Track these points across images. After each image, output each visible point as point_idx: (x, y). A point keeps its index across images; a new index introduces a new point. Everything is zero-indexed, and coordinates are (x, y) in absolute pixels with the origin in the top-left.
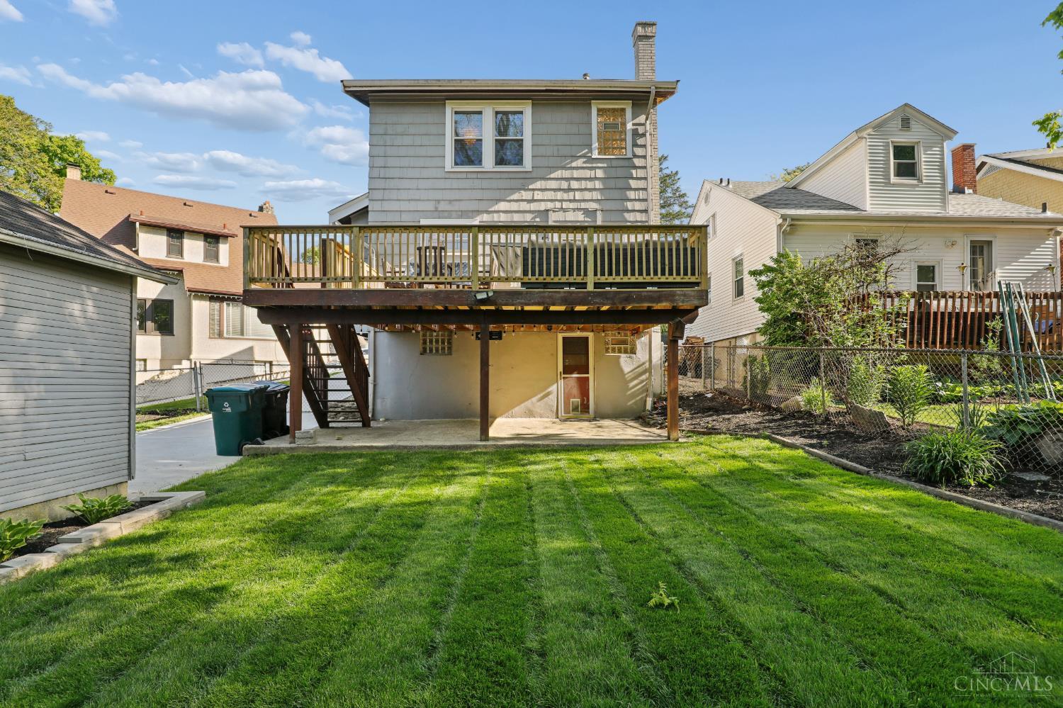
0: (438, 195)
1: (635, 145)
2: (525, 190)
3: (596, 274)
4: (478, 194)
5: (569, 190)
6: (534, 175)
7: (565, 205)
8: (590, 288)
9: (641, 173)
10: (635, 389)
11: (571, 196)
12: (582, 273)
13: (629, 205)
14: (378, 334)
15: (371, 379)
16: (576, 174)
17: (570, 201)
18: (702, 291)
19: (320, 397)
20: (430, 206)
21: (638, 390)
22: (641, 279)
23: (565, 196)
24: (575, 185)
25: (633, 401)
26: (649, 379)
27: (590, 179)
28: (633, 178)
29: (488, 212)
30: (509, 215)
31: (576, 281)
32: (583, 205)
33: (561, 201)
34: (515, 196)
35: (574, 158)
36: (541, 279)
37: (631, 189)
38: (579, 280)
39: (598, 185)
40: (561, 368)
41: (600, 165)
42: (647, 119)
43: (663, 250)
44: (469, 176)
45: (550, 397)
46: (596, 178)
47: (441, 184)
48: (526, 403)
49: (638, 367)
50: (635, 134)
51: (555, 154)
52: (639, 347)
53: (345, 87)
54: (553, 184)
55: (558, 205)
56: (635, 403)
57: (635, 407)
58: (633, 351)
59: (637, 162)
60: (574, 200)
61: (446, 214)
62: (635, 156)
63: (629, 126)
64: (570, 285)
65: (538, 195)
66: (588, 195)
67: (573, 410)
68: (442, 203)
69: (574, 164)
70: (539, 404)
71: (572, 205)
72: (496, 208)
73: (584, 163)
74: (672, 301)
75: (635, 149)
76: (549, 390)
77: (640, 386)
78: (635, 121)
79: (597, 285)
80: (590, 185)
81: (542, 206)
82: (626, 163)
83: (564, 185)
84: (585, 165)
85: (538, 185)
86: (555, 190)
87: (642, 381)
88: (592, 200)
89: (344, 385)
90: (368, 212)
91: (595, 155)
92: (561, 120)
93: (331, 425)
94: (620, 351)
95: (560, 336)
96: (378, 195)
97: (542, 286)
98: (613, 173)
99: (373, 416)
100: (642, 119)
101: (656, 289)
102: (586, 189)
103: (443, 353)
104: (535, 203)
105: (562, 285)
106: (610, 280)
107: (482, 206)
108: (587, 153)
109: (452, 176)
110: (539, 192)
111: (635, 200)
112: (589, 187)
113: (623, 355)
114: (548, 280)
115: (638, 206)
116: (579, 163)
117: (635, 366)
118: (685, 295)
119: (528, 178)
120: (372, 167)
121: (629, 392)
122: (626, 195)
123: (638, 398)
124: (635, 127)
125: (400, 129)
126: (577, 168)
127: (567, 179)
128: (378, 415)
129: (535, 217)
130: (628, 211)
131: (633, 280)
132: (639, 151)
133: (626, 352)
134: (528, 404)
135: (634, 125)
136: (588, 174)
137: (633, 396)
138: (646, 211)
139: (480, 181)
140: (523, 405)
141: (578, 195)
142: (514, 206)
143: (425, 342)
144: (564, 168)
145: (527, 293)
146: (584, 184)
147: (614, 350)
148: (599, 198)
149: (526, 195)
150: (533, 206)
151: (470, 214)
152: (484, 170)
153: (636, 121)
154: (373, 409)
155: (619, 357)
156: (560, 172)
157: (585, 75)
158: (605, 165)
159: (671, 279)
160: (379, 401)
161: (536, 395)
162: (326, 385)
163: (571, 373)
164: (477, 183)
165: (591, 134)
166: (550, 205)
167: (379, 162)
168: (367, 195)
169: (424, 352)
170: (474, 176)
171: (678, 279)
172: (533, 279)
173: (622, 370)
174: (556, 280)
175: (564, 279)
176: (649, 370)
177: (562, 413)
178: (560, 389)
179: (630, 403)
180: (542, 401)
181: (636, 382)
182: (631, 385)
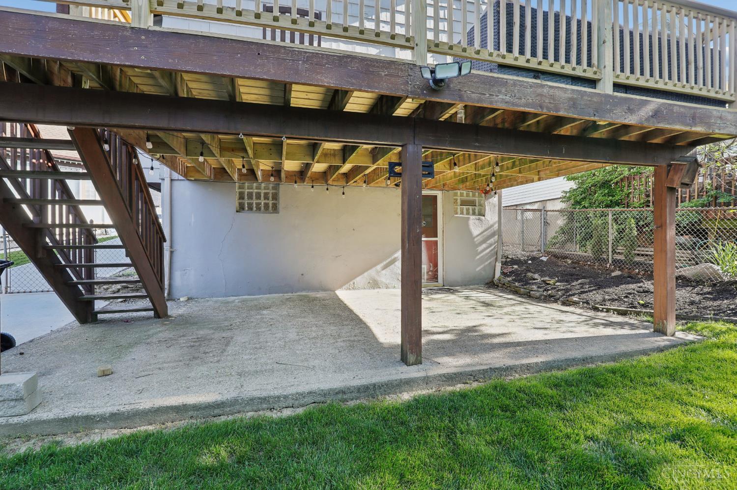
10: (482, 255)
14: (176, 183)
15: (166, 246)
19: (78, 276)
21: (487, 254)
25: (482, 266)
45: (396, 263)
48: (370, 271)
49: (487, 229)
52: (488, 208)
56: (484, 269)
57: (483, 273)
58: (482, 213)
70: (384, 272)
76: (395, 256)
77: (488, 250)
87: (491, 245)
89: (121, 256)
93: (100, 316)
94: (468, 213)
99: (169, 294)
103: (266, 211)
113: (472, 217)
117: (483, 229)
121: (478, 257)
123: (487, 263)
128: (176, 293)
133: (474, 213)
134: (372, 272)
137: (482, 261)
140: (366, 274)
143: (241, 196)
147: (462, 211)
154: (170, 285)
155: (468, 218)
160: (177, 275)
161: (381, 262)
162: (90, 257)
169: (241, 208)
173: (470, 233)
176: (498, 234)
179: (478, 269)
180: (388, 269)
181: (484, 246)
182: (480, 248)
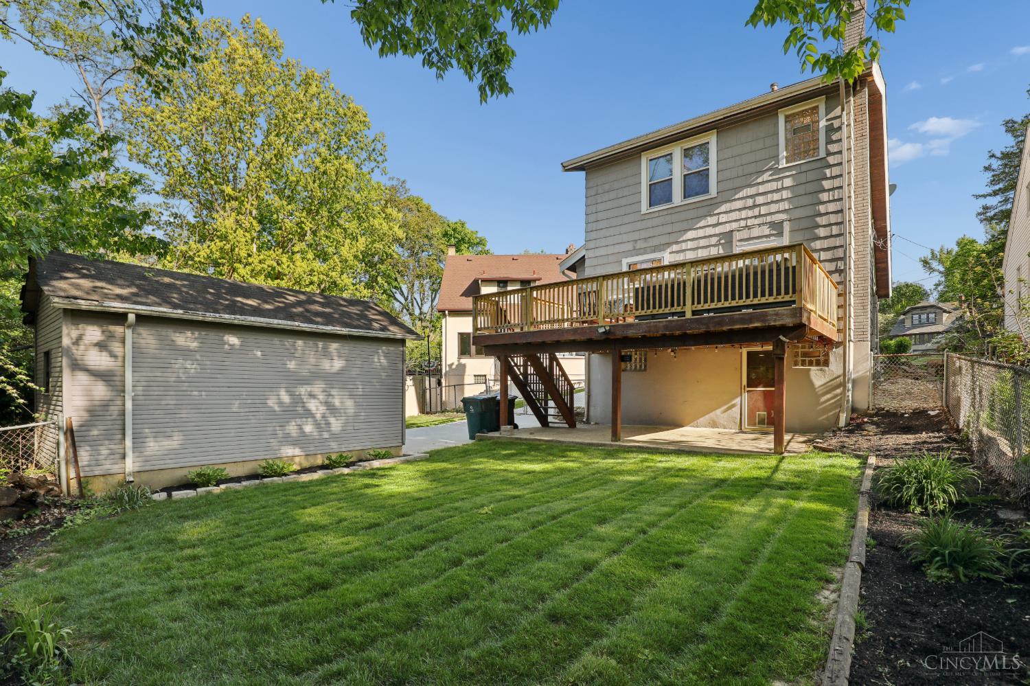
0: (636, 236)
1: (829, 141)
2: (711, 216)
3: (693, 303)
4: (669, 229)
5: (755, 206)
6: (719, 200)
7: (750, 222)
8: (689, 315)
9: (836, 171)
10: (825, 405)
11: (756, 212)
12: (682, 304)
13: (822, 209)
14: (592, 356)
16: (762, 189)
17: (755, 217)
18: (795, 309)
20: (629, 247)
21: (831, 404)
22: (734, 304)
23: (750, 213)
24: (760, 200)
25: (824, 417)
26: (843, 393)
27: (777, 191)
28: (827, 179)
29: (677, 243)
30: (696, 242)
31: (677, 311)
32: (769, 219)
33: (746, 219)
34: (702, 223)
35: (760, 174)
36: (649, 312)
37: (824, 191)
38: (679, 309)
39: (785, 194)
40: (745, 382)
41: (787, 174)
42: (843, 110)
43: (755, 274)
44: (661, 214)
45: (734, 409)
46: (783, 188)
47: (639, 225)
48: (710, 414)
49: (831, 381)
50: (830, 129)
51: (740, 174)
52: (832, 358)
53: (564, 167)
54: (738, 204)
55: (743, 223)
56: (827, 419)
57: (827, 422)
58: (826, 363)
59: (831, 160)
60: (760, 216)
61: (642, 251)
62: (829, 154)
63: (823, 123)
64: (673, 314)
65: (723, 218)
66: (774, 208)
67: (759, 423)
68: (639, 242)
69: (760, 180)
70: (722, 415)
71: (757, 221)
72: (684, 238)
73: (771, 175)
74: (763, 321)
75: (829, 146)
76: (733, 402)
77: (833, 401)
78: (829, 117)
79: (694, 313)
80: (776, 197)
81: (727, 228)
82: (818, 165)
83: (750, 202)
84: (770, 178)
85: (723, 208)
86: (740, 210)
87: (836, 396)
88: (778, 212)
90: (585, 260)
91: (783, 164)
92: (745, 140)
93: (548, 425)
94: (811, 364)
95: (744, 351)
96: (592, 245)
97: (650, 317)
98: (803, 178)
99: (587, 420)
100: (837, 111)
101: (751, 310)
102: (772, 202)
103: (640, 370)
104: (721, 226)
105: (665, 315)
106: (706, 307)
107: (672, 238)
108: (774, 164)
109: (647, 217)
110: (724, 215)
111: (829, 201)
112: (775, 199)
113: (814, 368)
114: (655, 312)
115: (832, 207)
116: (766, 177)
117: (828, 380)
118: (777, 314)
119: (714, 204)
120: (587, 223)
121: (820, 408)
122: (818, 198)
123: (830, 414)
124: (829, 123)
125: (607, 187)
126: (763, 183)
127: (752, 197)
128: (591, 420)
129: (720, 240)
130: (821, 215)
131: (727, 304)
132: (833, 148)
133: (818, 364)
134: (712, 415)
135: (827, 120)
136: (773, 186)
137: (825, 411)
138: (841, 211)
139: (670, 216)
140: (707, 416)
141: (764, 210)
142: (701, 233)
144: (750, 186)
145: (637, 324)
146: (770, 197)
147: (803, 363)
148: (787, 208)
149: (711, 220)
150: (718, 230)
151: (662, 247)
152: (673, 206)
153: (831, 115)
154: (588, 415)
155: (810, 370)
156: (745, 190)
157: (772, 85)
158: (794, 172)
159: (763, 300)
160: (592, 409)
161: (719, 407)
163: (756, 387)
164: (668, 219)
165: (778, 145)
166: (734, 226)
167: (592, 218)
168: (584, 247)
170: (665, 213)
171: (771, 300)
172: (643, 313)
173: (812, 384)
174: (661, 311)
175: (667, 311)
176: (843, 385)
177: (745, 426)
178: (743, 402)
179: (821, 418)
180: (726, 413)
181: (829, 396)
182: (823, 399)
